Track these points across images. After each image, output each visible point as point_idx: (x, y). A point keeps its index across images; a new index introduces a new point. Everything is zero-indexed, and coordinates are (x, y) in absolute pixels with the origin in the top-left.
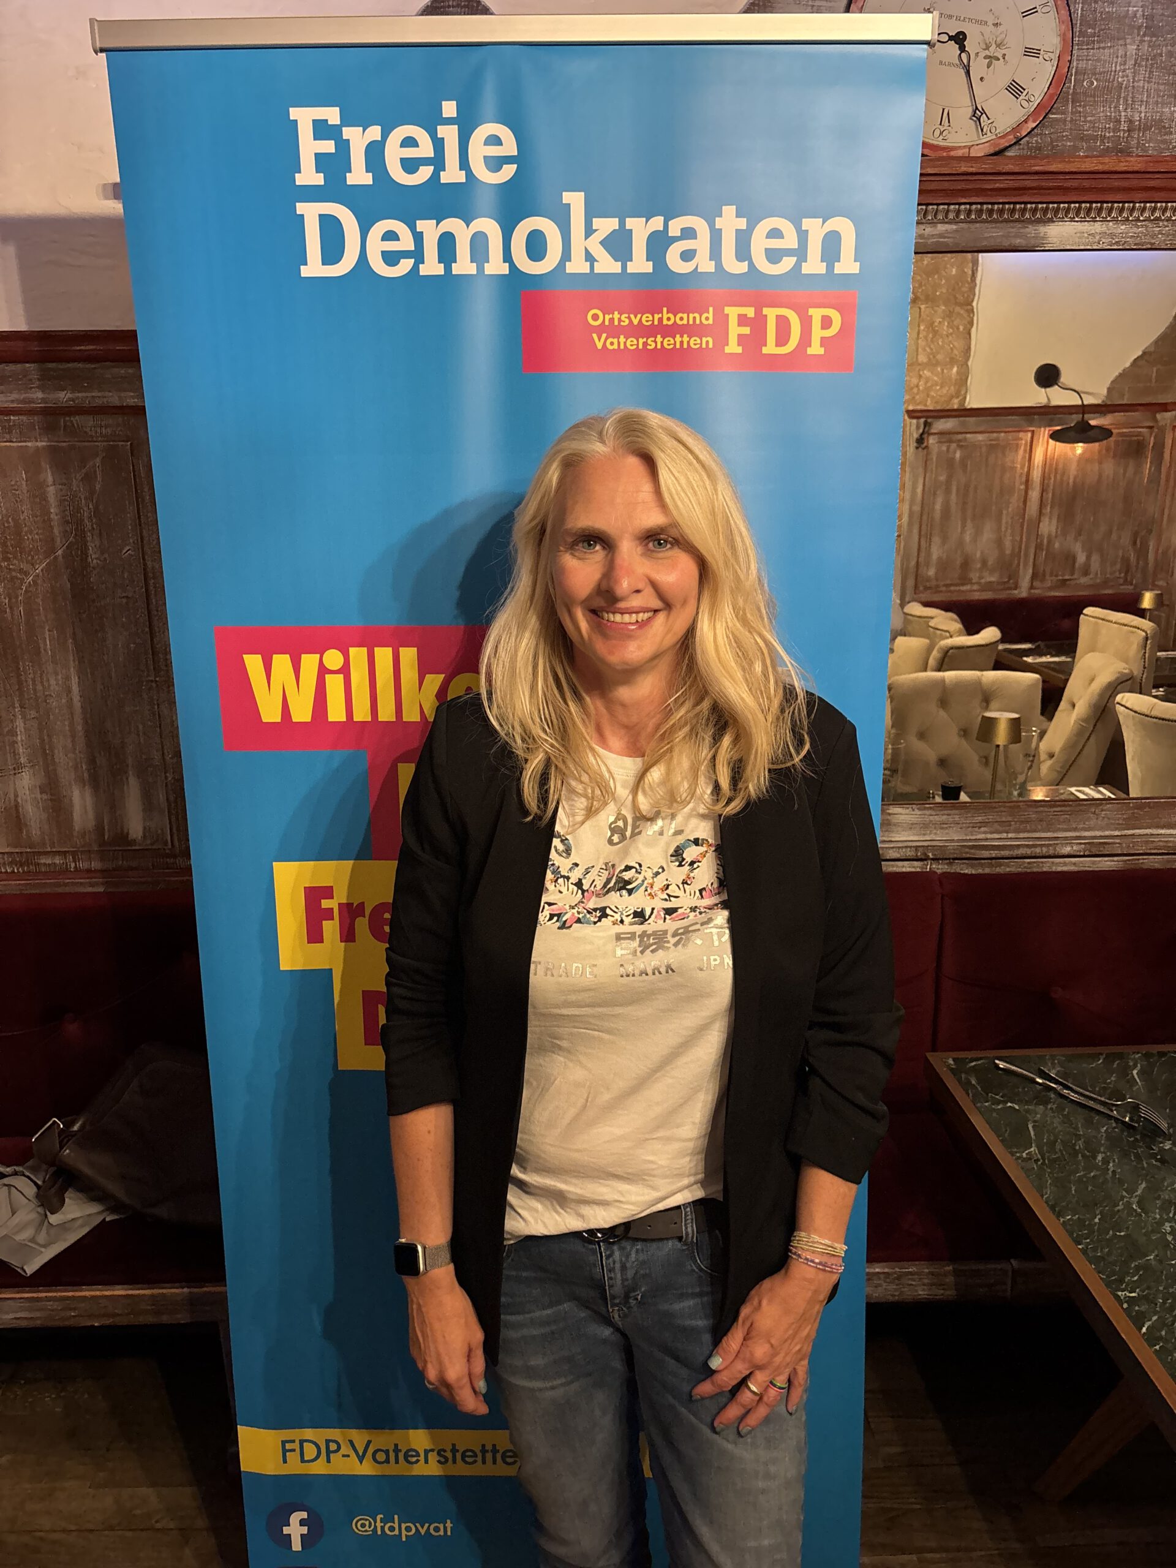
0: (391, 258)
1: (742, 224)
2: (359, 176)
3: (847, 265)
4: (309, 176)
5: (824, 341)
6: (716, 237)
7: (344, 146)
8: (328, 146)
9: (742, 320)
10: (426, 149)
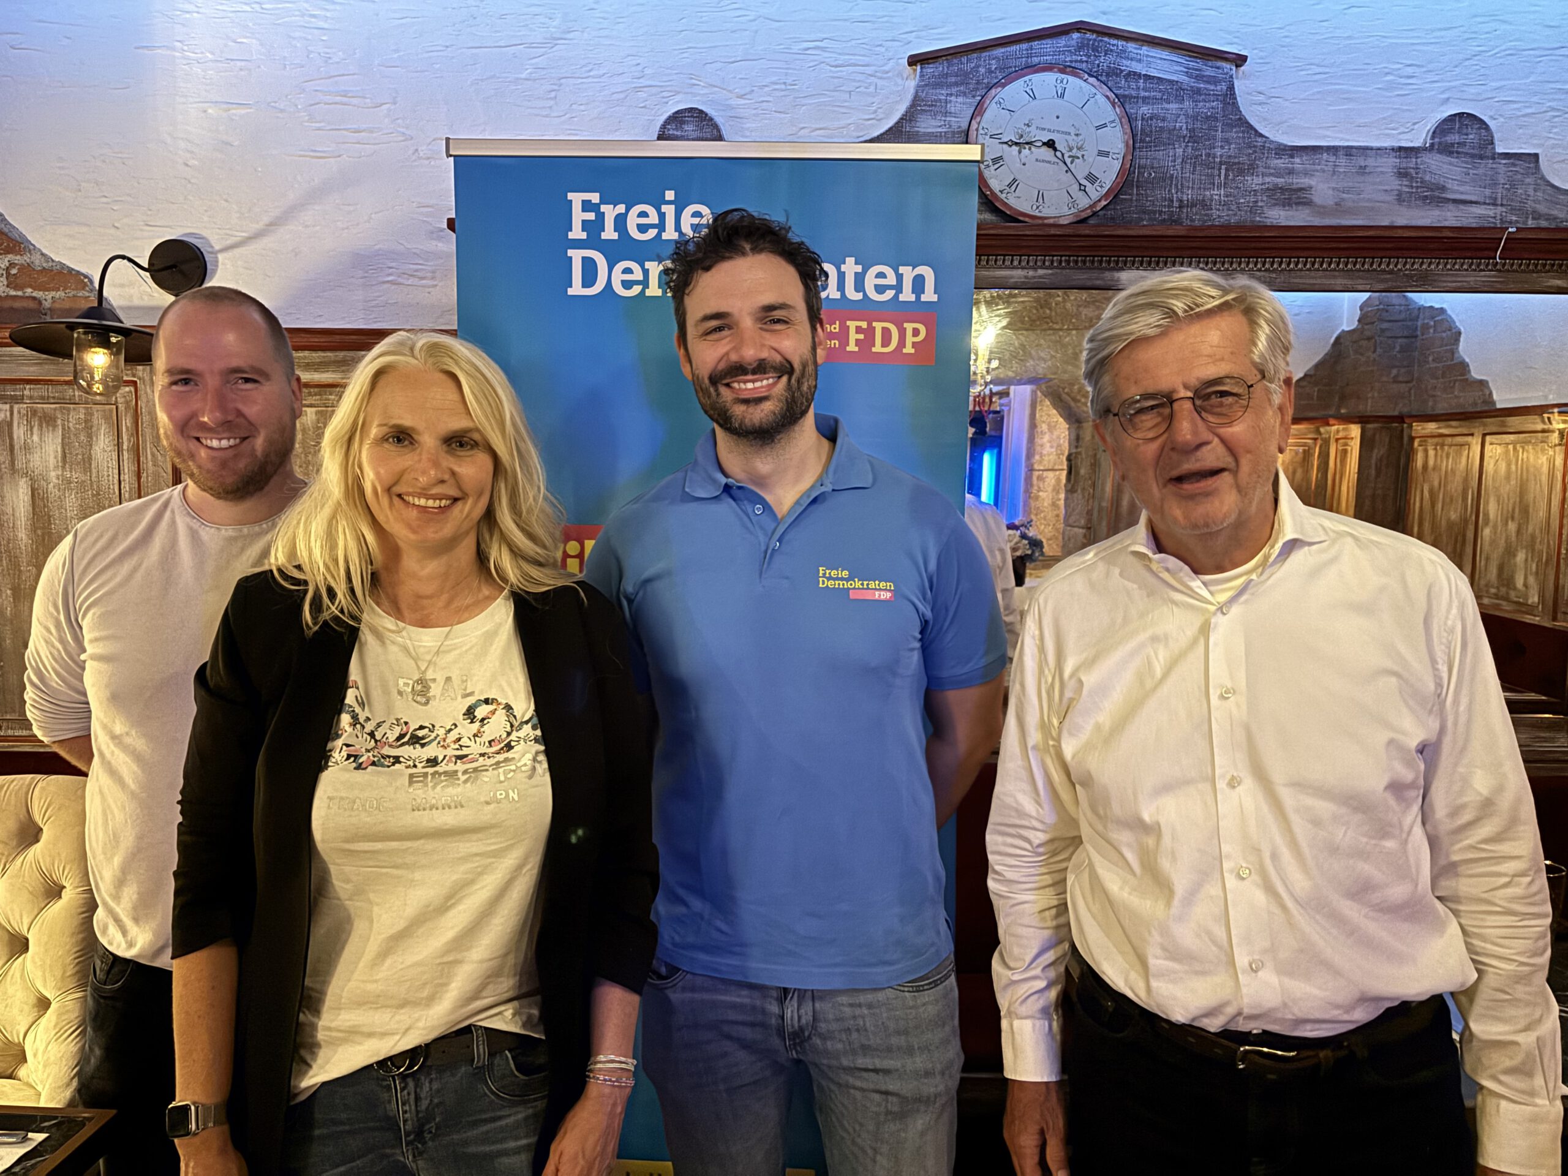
0: (627, 285)
1: (859, 269)
2: (609, 233)
3: (929, 295)
4: (577, 233)
5: (914, 344)
6: (841, 276)
7: (601, 216)
8: (591, 216)
9: (859, 330)
10: (654, 218)
